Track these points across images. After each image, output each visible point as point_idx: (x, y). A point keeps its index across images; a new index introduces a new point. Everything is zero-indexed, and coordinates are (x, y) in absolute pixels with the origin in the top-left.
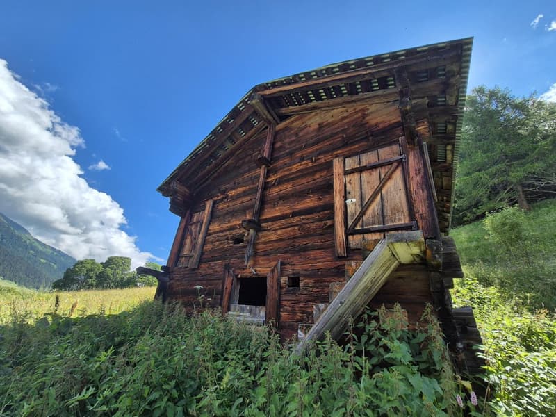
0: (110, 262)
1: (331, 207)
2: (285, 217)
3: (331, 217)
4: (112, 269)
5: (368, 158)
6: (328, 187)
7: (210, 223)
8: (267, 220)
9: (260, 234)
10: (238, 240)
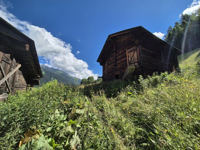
0: (89, 78)
1: (126, 60)
2: (120, 63)
3: (127, 62)
4: (90, 80)
5: (132, 49)
6: (126, 56)
7: (108, 66)
8: (117, 64)
9: (117, 67)
10: (113, 69)
